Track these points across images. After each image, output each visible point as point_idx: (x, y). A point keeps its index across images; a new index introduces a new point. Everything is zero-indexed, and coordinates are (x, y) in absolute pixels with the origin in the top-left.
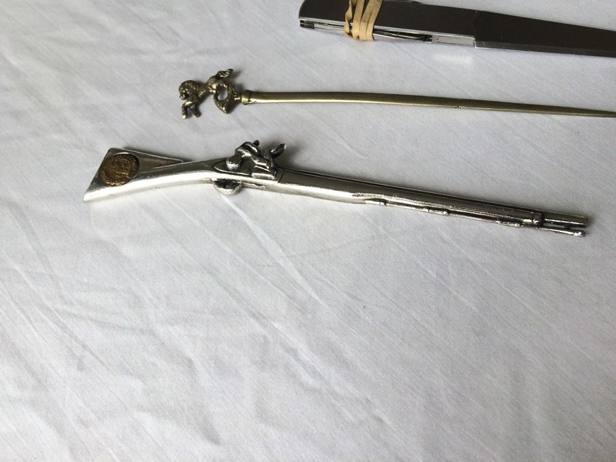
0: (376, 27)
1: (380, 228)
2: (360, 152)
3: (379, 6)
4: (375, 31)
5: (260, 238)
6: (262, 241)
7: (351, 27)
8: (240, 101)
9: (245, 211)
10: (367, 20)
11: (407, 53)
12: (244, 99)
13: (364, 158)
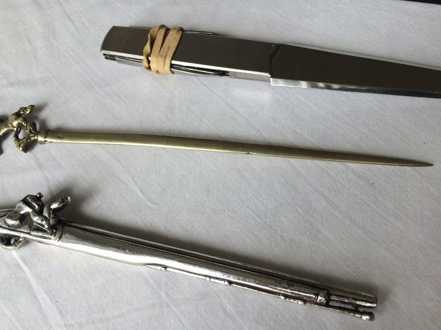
0: (174, 62)
1: (163, 294)
2: (150, 200)
3: (178, 40)
4: (172, 66)
5: (41, 301)
6: (43, 304)
7: (149, 62)
8: (36, 141)
9: (29, 268)
10: (165, 54)
11: (207, 87)
12: (40, 139)
13: (153, 206)
